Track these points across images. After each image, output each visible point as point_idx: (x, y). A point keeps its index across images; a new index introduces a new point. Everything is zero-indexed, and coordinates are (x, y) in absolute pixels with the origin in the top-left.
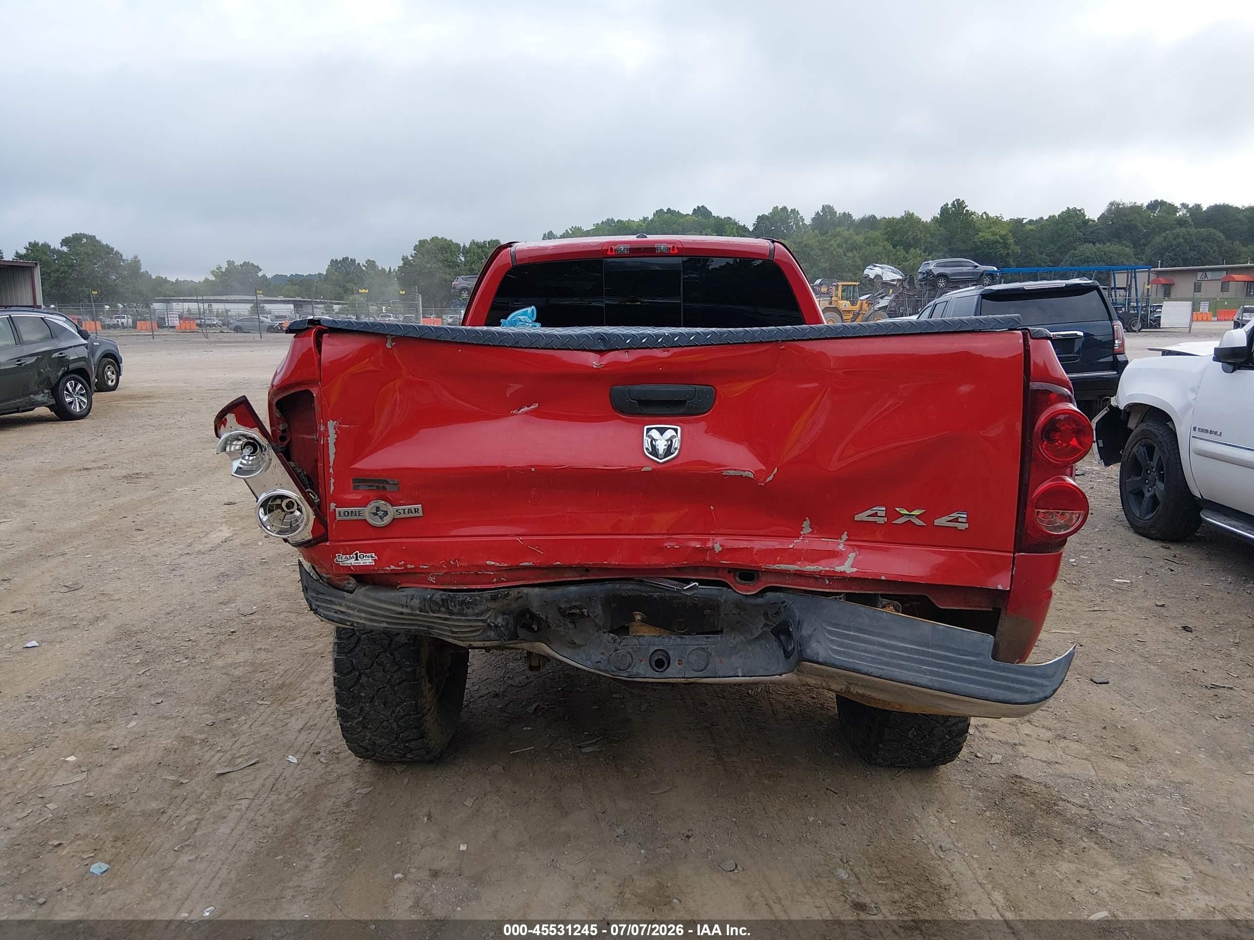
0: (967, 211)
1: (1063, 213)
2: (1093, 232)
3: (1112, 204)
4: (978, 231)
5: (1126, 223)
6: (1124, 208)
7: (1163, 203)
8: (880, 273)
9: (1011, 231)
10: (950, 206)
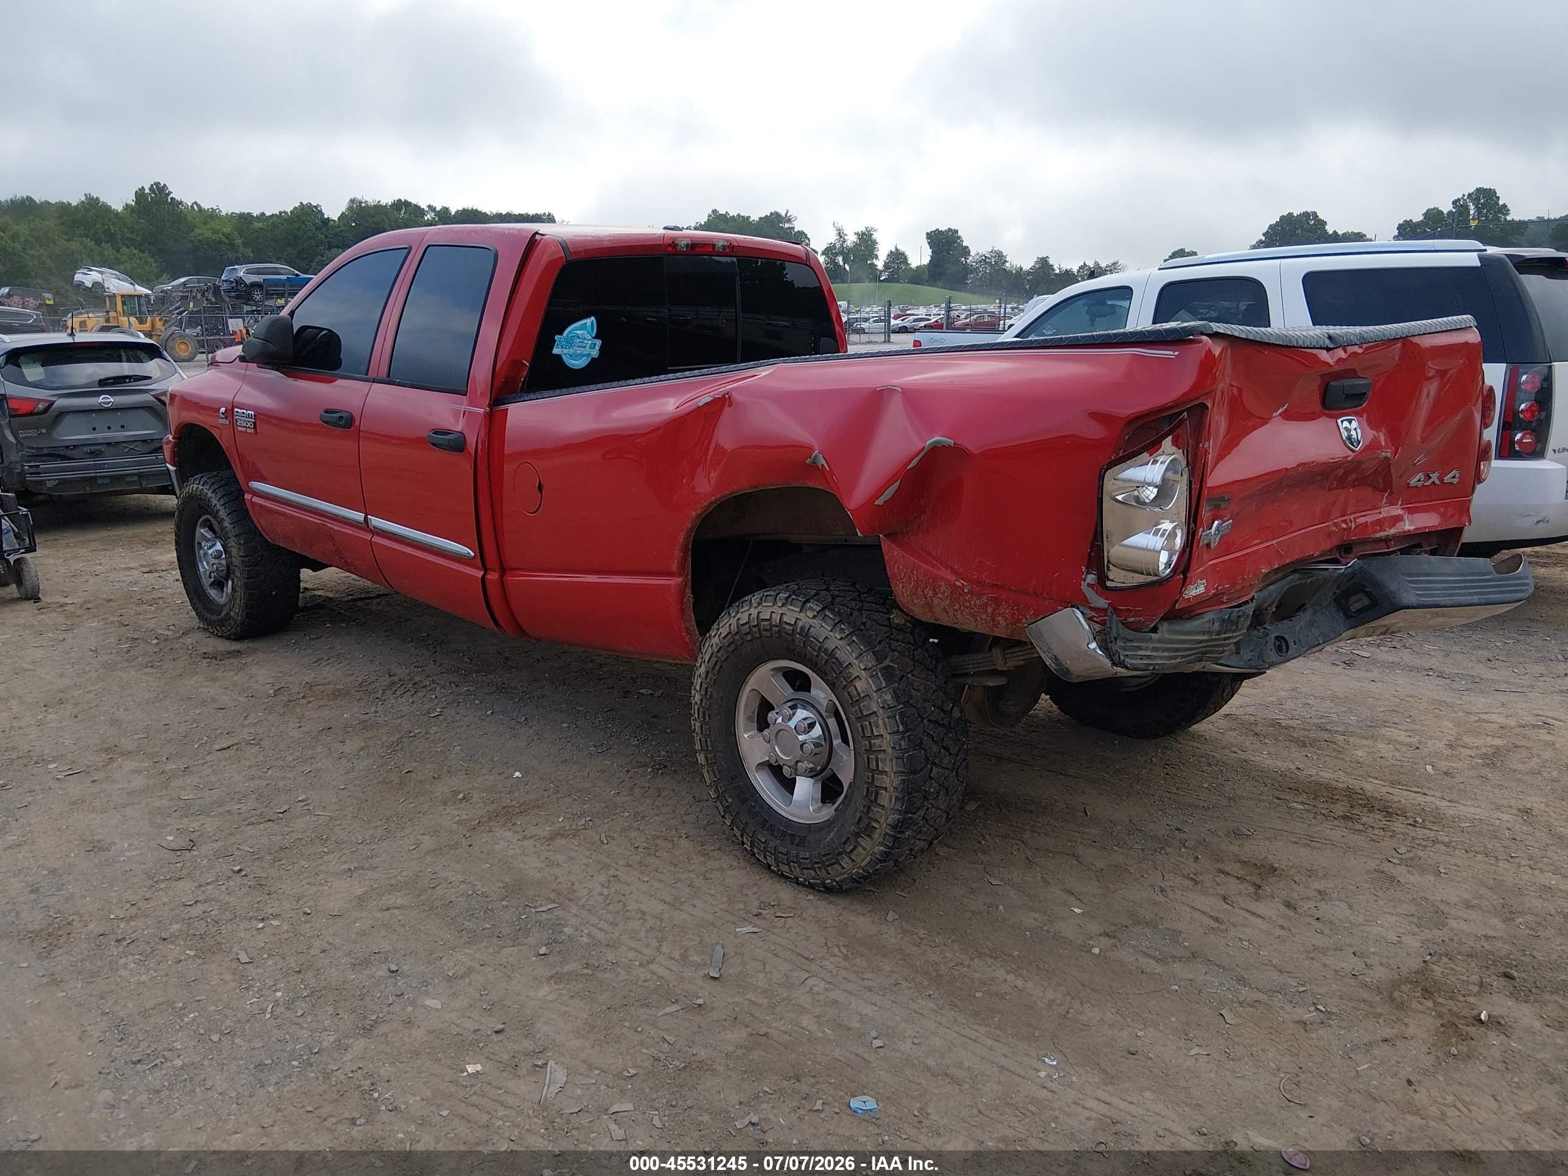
0: (172, 199)
1: (295, 208)
2: (336, 235)
3: (352, 201)
4: (191, 227)
5: (373, 226)
6: (367, 207)
7: (407, 204)
8: (101, 280)
9: (236, 229)
10: (147, 191)
